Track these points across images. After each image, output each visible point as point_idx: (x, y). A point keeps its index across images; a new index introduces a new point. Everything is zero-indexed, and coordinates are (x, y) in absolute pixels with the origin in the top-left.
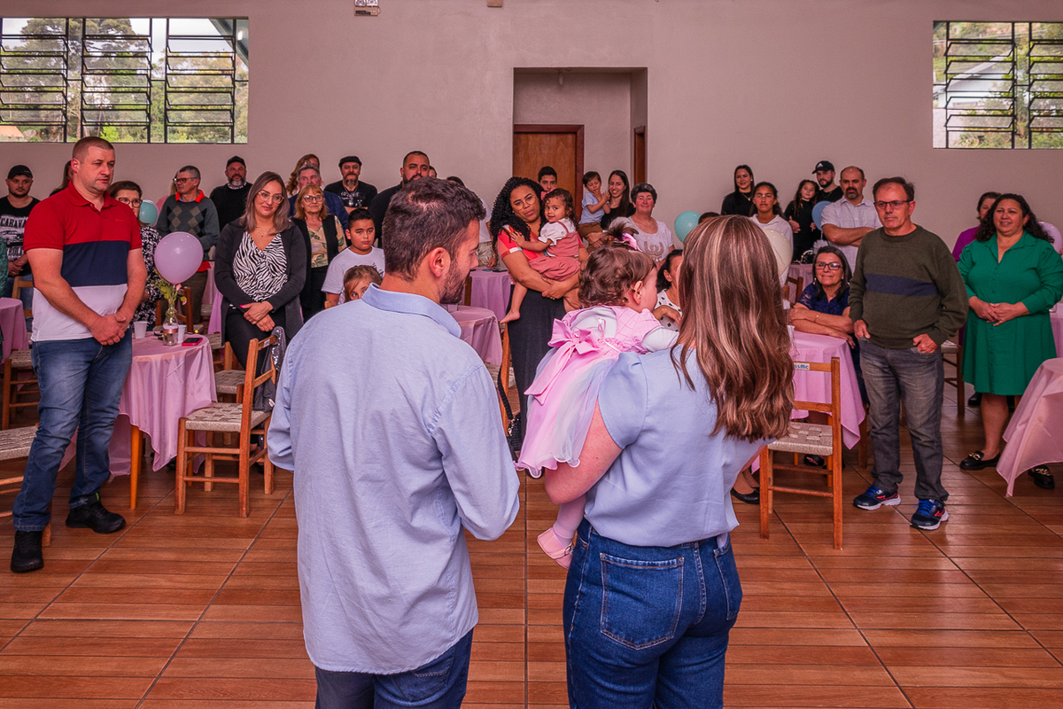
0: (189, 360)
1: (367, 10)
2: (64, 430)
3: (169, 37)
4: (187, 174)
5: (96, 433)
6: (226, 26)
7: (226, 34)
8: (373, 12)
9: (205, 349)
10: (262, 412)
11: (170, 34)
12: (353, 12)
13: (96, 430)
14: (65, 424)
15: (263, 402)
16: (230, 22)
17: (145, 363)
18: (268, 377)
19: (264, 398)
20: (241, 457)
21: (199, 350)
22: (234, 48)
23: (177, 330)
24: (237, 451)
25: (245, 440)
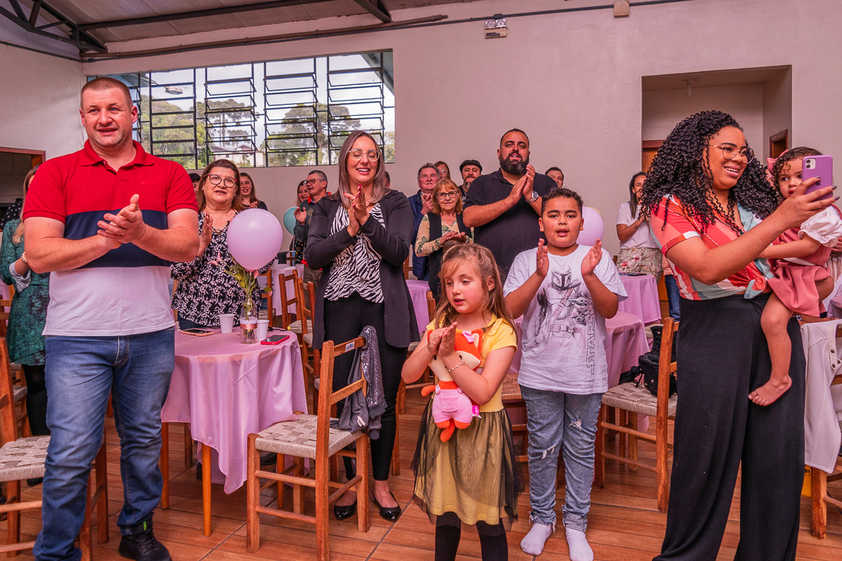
0: (265, 363)
1: (497, 31)
2: (72, 457)
3: (329, 73)
4: (315, 176)
5: (136, 454)
6: (374, 59)
7: (375, 66)
8: (502, 33)
9: (288, 351)
10: (348, 433)
11: (330, 70)
12: (483, 36)
13: (134, 451)
14: (72, 450)
15: (351, 419)
16: (378, 55)
17: (210, 364)
18: (357, 388)
19: (352, 414)
20: (317, 492)
21: (278, 350)
22: (382, 78)
23: (255, 326)
24: (311, 483)
25: (322, 470)
